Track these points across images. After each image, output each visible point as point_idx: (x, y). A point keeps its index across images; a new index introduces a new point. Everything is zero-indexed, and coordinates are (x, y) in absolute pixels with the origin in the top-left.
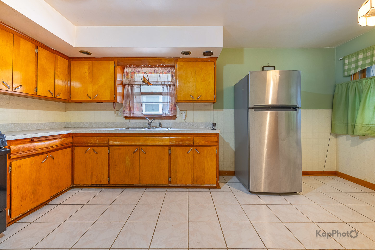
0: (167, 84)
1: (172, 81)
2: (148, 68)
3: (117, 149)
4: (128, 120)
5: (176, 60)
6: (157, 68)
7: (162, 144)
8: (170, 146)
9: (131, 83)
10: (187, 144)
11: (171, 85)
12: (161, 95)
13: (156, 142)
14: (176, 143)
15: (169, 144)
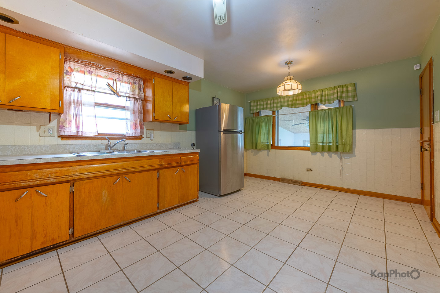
0: (133, 98)
1: (138, 95)
2: (107, 71)
3: (87, 183)
4: (67, 142)
5: (153, 74)
6: (121, 75)
7: (151, 168)
8: (158, 169)
9: (79, 86)
10: (175, 165)
11: (138, 99)
12: (125, 109)
13: (143, 167)
14: (165, 165)
15: (158, 167)
